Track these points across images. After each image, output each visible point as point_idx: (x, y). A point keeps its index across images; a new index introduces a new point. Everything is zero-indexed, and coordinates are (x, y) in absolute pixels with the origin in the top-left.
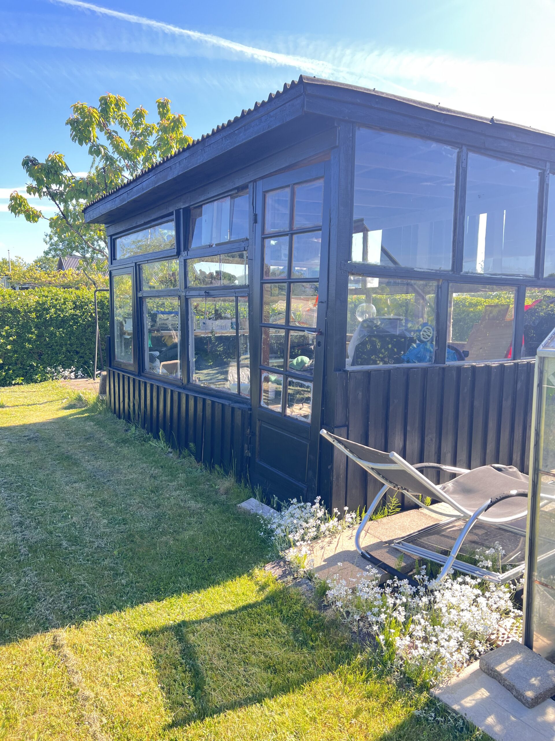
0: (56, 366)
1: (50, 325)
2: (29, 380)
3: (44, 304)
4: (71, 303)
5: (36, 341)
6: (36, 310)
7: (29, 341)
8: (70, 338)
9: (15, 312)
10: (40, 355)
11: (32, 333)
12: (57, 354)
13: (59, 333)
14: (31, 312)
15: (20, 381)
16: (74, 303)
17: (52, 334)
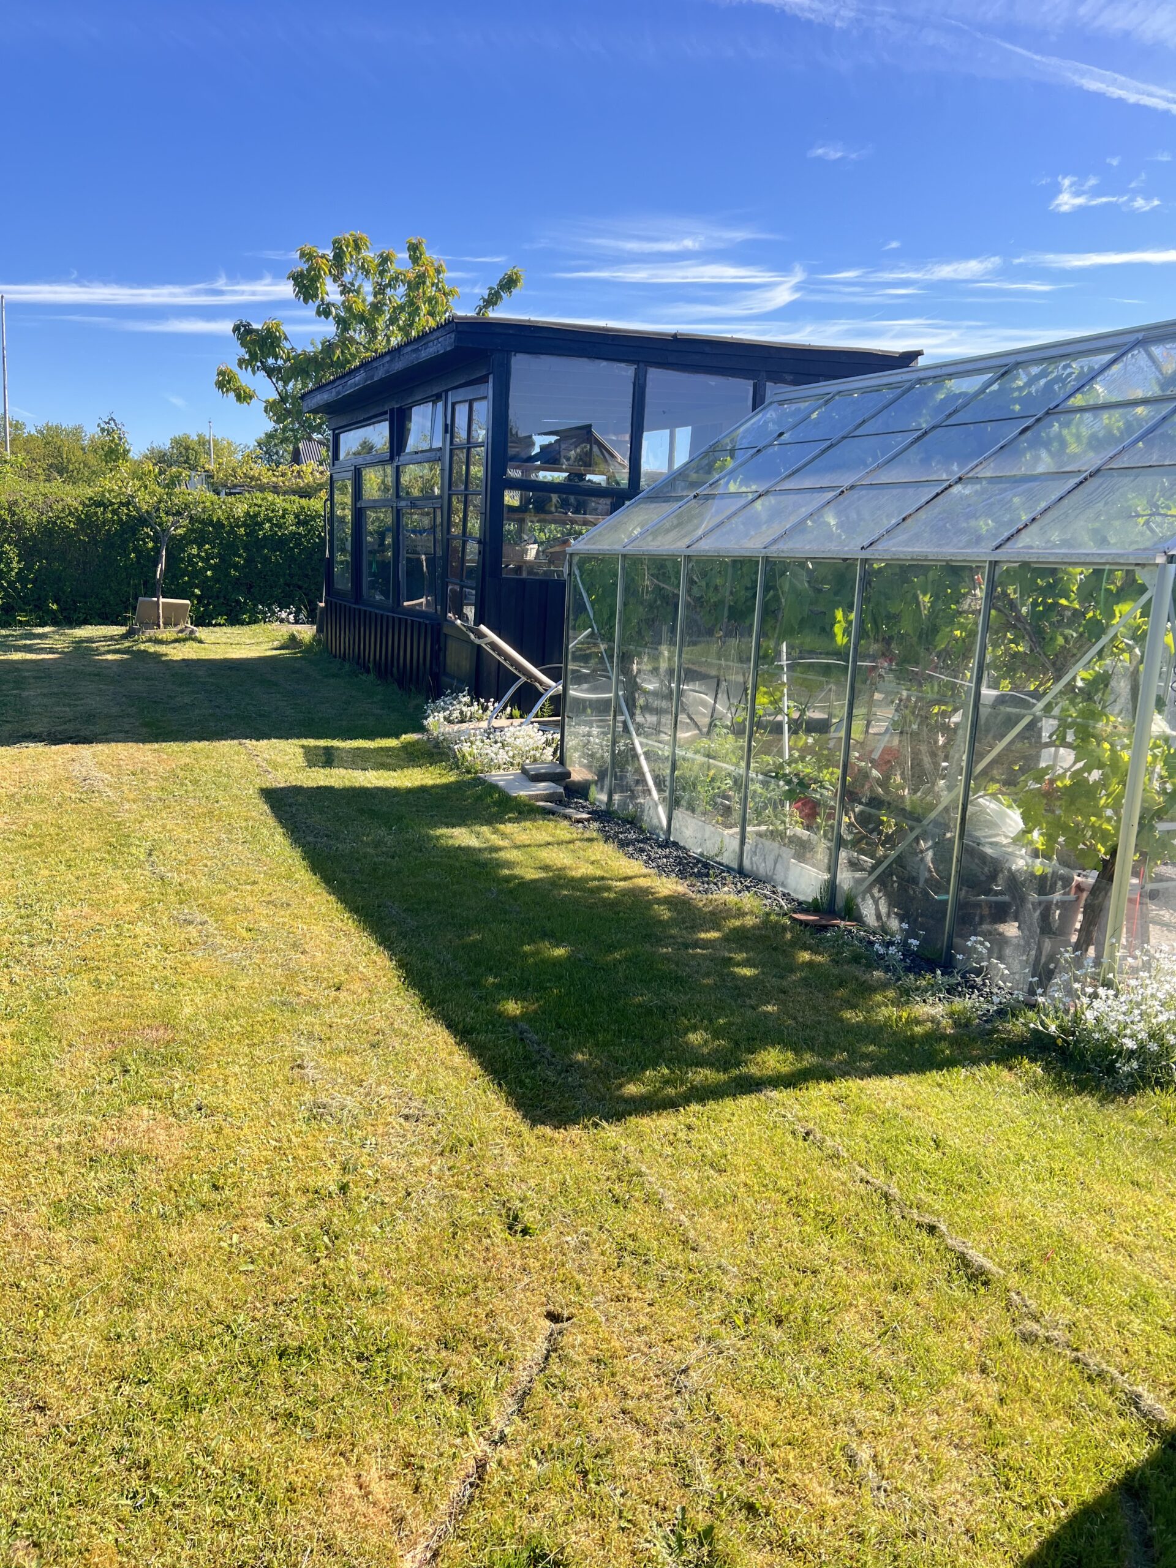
0: (271, 604)
1: (263, 547)
2: (234, 620)
3: (256, 515)
4: (292, 517)
5: (244, 567)
6: (244, 524)
7: (236, 566)
8: (290, 566)
9: (219, 525)
10: (250, 587)
11: (240, 556)
12: (271, 587)
13: (276, 557)
14: (239, 527)
15: (223, 621)
16: (297, 516)
17: (267, 559)
